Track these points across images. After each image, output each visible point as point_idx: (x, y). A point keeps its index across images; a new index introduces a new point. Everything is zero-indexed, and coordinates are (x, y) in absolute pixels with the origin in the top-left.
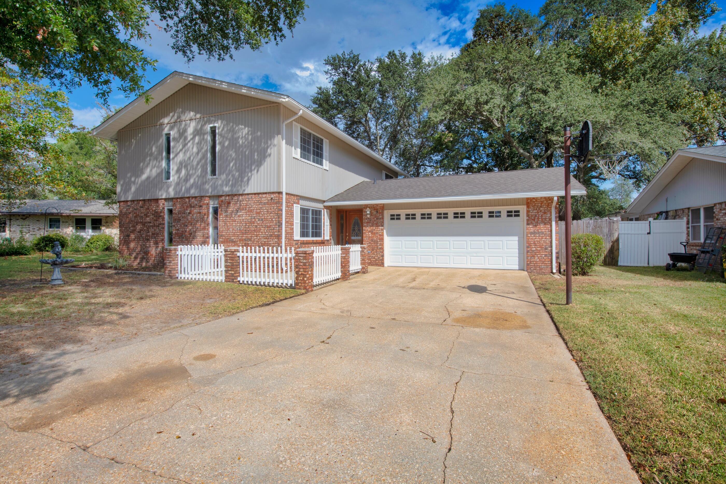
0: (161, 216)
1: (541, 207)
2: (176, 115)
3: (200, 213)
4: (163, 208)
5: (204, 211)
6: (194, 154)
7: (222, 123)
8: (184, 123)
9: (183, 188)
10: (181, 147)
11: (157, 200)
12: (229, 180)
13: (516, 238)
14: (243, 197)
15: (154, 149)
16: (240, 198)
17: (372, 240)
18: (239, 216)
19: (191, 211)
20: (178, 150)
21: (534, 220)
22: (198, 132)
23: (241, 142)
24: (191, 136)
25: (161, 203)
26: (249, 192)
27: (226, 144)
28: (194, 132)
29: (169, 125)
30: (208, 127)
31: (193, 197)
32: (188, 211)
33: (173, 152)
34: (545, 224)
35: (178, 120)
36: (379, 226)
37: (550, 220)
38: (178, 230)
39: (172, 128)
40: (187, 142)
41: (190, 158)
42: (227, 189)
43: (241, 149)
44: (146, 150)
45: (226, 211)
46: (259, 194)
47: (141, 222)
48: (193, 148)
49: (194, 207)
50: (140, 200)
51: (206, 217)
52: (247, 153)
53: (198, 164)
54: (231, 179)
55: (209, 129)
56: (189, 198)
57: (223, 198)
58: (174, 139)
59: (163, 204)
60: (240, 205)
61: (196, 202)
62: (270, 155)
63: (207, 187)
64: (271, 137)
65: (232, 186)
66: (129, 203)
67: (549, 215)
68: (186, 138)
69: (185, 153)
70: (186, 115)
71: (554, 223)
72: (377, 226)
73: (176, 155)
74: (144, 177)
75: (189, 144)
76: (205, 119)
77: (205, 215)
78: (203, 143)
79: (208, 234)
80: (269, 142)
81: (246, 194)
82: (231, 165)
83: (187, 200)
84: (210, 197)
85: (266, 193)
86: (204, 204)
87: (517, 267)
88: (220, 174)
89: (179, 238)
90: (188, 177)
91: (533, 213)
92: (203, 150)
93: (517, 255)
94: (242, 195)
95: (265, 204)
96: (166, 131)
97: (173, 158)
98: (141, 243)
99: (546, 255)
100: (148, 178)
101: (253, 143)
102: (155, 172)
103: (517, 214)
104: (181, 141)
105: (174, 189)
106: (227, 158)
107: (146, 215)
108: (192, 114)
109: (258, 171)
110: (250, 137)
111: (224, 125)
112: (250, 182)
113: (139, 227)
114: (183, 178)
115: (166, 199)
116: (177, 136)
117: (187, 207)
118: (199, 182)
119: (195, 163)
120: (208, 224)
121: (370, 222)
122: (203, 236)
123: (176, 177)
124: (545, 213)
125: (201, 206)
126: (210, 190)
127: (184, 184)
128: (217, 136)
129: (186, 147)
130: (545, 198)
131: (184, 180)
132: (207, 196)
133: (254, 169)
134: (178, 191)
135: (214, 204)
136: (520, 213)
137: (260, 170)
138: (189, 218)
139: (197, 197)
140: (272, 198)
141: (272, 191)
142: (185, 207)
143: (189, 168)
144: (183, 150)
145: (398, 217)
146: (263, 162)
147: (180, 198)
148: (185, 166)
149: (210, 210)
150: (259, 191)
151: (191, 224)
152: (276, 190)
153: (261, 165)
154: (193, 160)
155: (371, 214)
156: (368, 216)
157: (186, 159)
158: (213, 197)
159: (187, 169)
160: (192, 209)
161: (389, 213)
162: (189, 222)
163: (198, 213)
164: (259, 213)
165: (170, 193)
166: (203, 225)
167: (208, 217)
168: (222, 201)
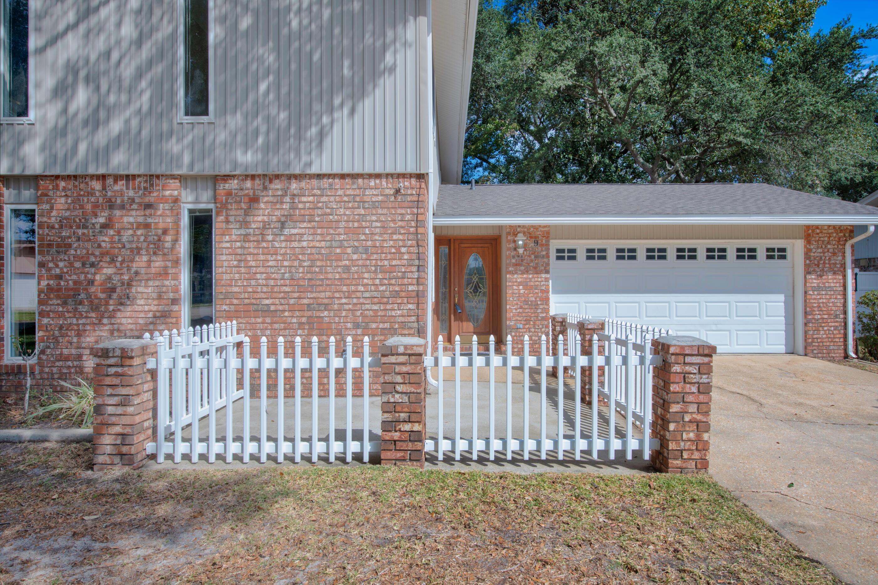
1: (828, 243)
3: (147, 226)
9: (82, 148)
12: (257, 133)
13: (781, 297)
14: (303, 184)
16: (294, 185)
17: (526, 302)
18: (289, 239)
19: (110, 219)
20: (61, 27)
21: (818, 266)
26: (325, 171)
27: (245, 23)
31: (117, 178)
32: (102, 220)
33: (38, 30)
34: (835, 273)
36: (541, 272)
37: (844, 266)
41: (108, 54)
42: (246, 159)
43: (296, 45)
45: (245, 224)
46: (354, 176)
49: (122, 207)
51: (169, 238)
52: (316, 57)
53: (139, 75)
54: (263, 130)
56: (103, 177)
57: (234, 184)
60: (293, 208)
61: (131, 193)
62: (392, 69)
63: (173, 147)
65: (266, 148)
67: (840, 258)
71: (849, 273)
72: (536, 270)
73: (54, 41)
77: (165, 232)
78: (157, 13)
79: (176, 291)
80: (390, 34)
81: (312, 176)
82: (263, 87)
83: (97, 185)
84: (182, 178)
85: (378, 176)
86: (164, 200)
87: (782, 348)
88: (223, 112)
90: (102, 114)
91: (816, 253)
92: (159, 36)
93: (783, 327)
94: (296, 177)
95: (374, 205)
97: (41, 50)
99: (836, 328)
101: (337, 31)
103: (782, 254)
105: (43, 148)
106: (247, 67)
109: (352, 112)
110: (326, 14)
112: (327, 142)
114: (80, 116)
115: (8, 180)
117: (96, 206)
118: (145, 133)
120: (177, 262)
121: (521, 265)
122: (160, 297)
123: (51, 111)
124: (834, 254)
125: (149, 206)
126: (186, 159)
127: (84, 133)
129: (93, 20)
130: (834, 227)
131: (86, 123)
132: (173, 177)
133: (342, 105)
134: (60, 155)
135: (197, 201)
136: (788, 254)
137: (359, 107)
138: (105, 240)
139: (134, 177)
140: (398, 191)
141: (400, 169)
142: (89, 207)
143: (104, 87)
144: (82, 28)
145: (572, 255)
146: (369, 87)
147: (69, 177)
148: (87, 80)
149: (185, 221)
150: (357, 170)
151: (113, 261)
152: (411, 168)
153: (363, 96)
154: (119, 63)
155: (525, 246)
156: (521, 251)
157: (93, 57)
158: (195, 178)
159: (98, 88)
160: (117, 213)
161: (555, 244)
162: (103, 254)
163: (139, 226)
164: (355, 232)
165: (22, 160)
166: (158, 263)
167: (176, 241)
168: (229, 194)
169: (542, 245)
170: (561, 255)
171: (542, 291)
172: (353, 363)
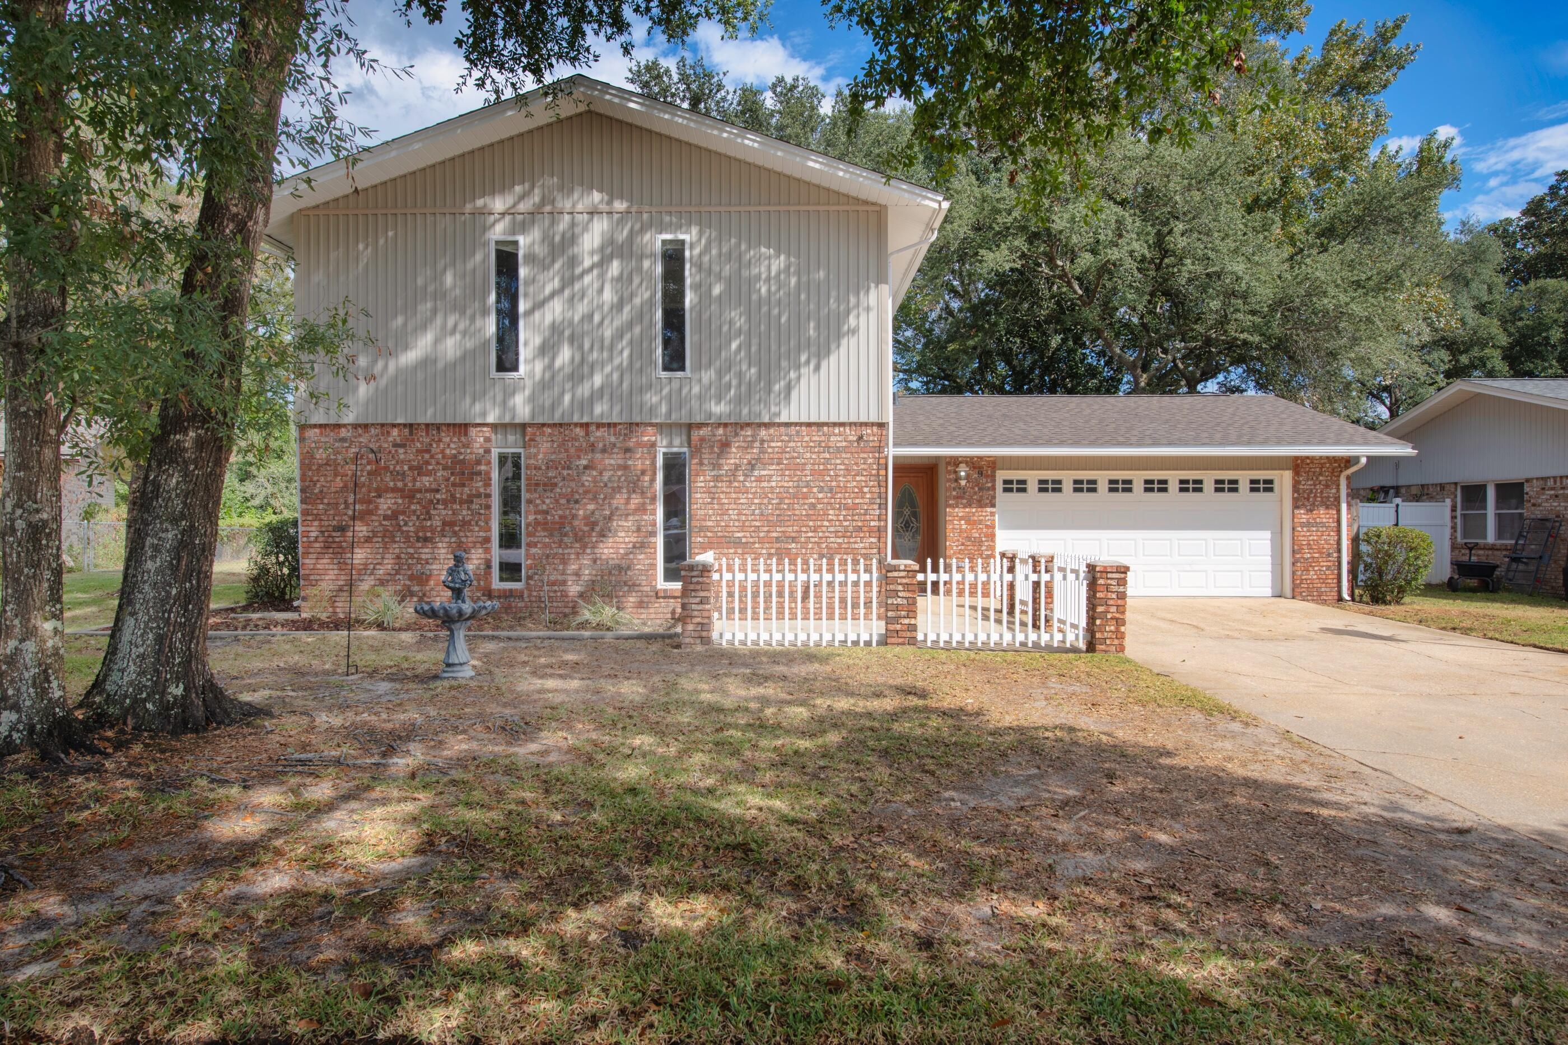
0: (479, 473)
1: (1320, 474)
2: (537, 191)
3: (625, 468)
4: (488, 451)
5: (638, 462)
6: (606, 308)
7: (701, 233)
8: (567, 218)
9: (567, 398)
10: (556, 283)
11: (463, 428)
12: (729, 386)
13: (1267, 535)
14: (772, 431)
15: (449, 279)
16: (763, 433)
17: (969, 538)
18: (759, 479)
19: (591, 461)
20: (548, 290)
21: (1308, 499)
22: (609, 250)
23: (764, 290)
24: (596, 258)
25: (478, 438)
26: (794, 419)
27: (717, 290)
28: (602, 249)
29: (508, 218)
30: (657, 240)
31: (599, 425)
32: (584, 462)
33: (527, 295)
34: (1327, 508)
35: (548, 208)
36: (986, 506)
37: (1337, 500)
38: (546, 512)
39: (522, 227)
40: (578, 271)
41: (588, 317)
42: (719, 409)
43: (764, 309)
44: (420, 281)
45: (716, 466)
46: (820, 425)
47: (395, 490)
48: (601, 290)
49: (604, 451)
50: (394, 426)
51: (647, 478)
52: (783, 320)
53: (619, 335)
54: (734, 383)
55: (659, 244)
56: (587, 425)
57: (703, 432)
58: (531, 258)
59: (488, 440)
60: (762, 451)
61: (613, 439)
62: (855, 331)
63: (652, 398)
64: (860, 287)
65: (738, 400)
66: (343, 433)
67: (1334, 491)
68: (573, 262)
69: (571, 299)
70: (576, 196)
71: (1344, 507)
72: (981, 504)
73: (540, 305)
74: (410, 357)
75: (587, 279)
76: (645, 216)
77: (643, 473)
78: (637, 280)
79: (654, 524)
80: (853, 299)
81: (780, 425)
82: (734, 345)
83: (580, 432)
84: (660, 427)
85: (842, 424)
86: (639, 444)
87: (1268, 591)
88: (698, 367)
89: (551, 536)
90: (586, 369)
91: (1305, 485)
93: (1269, 568)
94: (767, 425)
95: (839, 449)
96: (498, 231)
97: (529, 313)
98: (395, 549)
99: (1329, 567)
100: (426, 363)
101: (803, 297)
102: (451, 347)
103: (1268, 486)
104: (557, 266)
105: (532, 399)
106: (720, 328)
107: (420, 470)
108: (597, 196)
109: (818, 368)
110: (793, 281)
111: (709, 242)
112: (794, 394)
113: (386, 504)
114: (567, 370)
115: (495, 427)
116: (540, 250)
117: (579, 449)
118: (625, 385)
119: (608, 333)
120: (653, 499)
121: (963, 497)
122: (638, 530)
123: (539, 366)
124: (1327, 486)
125: (628, 450)
126: (664, 408)
127: (568, 386)
128: (687, 266)
129: (577, 286)
130: (1328, 458)
131: (571, 377)
132: (651, 425)
133: (808, 362)
134: (548, 403)
135: (670, 445)
136: (1276, 486)
137: (824, 364)
138: (587, 479)
139: (615, 425)
140: (860, 438)
141: (863, 419)
142: (572, 451)
143: (587, 346)
144: (567, 293)
145: (1021, 487)
146: (833, 347)
147: (555, 425)
148: (572, 340)
149: (660, 461)
150: (824, 419)
151: (595, 498)
152: (873, 419)
153: (828, 353)
154: (601, 323)
155: (968, 477)
156: (963, 483)
157: (577, 319)
158: (670, 426)
159: (581, 347)
160: (598, 456)
161: (1001, 475)
162: (586, 492)
163: (620, 467)
164: (821, 473)
165: (514, 409)
166: (636, 500)
167: (653, 480)
168: (702, 439)
169: (987, 476)
170: (1009, 486)
171: (987, 526)
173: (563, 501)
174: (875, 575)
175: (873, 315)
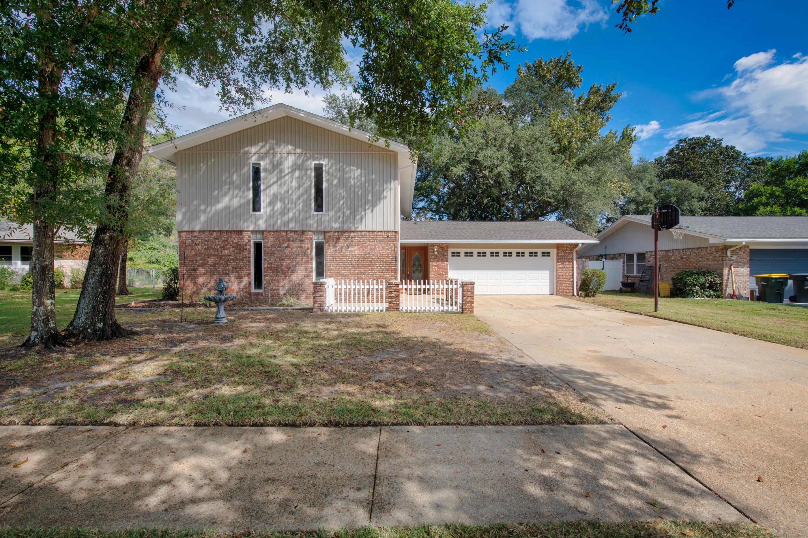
0: (246, 249)
1: (567, 250)
2: (268, 145)
3: (301, 247)
4: (249, 241)
5: (306, 245)
6: (294, 188)
7: (329, 161)
8: (279, 155)
9: (279, 221)
10: (275, 179)
11: (240, 232)
12: (339, 217)
13: (548, 272)
14: (355, 234)
15: (235, 177)
16: (352, 234)
17: (438, 273)
18: (351, 252)
19: (288, 245)
20: (272, 182)
21: (562, 259)
22: (295, 167)
23: (352, 182)
24: (290, 170)
25: (246, 236)
26: (363, 230)
27: (335, 182)
28: (292, 166)
29: (257, 155)
30: (313, 163)
31: (291, 232)
32: (286, 245)
33: (264, 183)
34: (569, 262)
35: (272, 151)
36: (445, 261)
37: (572, 259)
38: (271, 264)
39: (262, 158)
40: (283, 174)
41: (287, 192)
42: (336, 226)
43: (353, 189)
44: (224, 178)
45: (335, 247)
46: (373, 232)
47: (214, 255)
48: (292, 182)
49: (293, 241)
50: (214, 231)
51: (309, 251)
52: (360, 193)
53: (299, 198)
54: (341, 216)
55: (313, 166)
56: (286, 231)
57: (331, 234)
58: (265, 170)
59: (249, 237)
60: (352, 241)
61: (296, 237)
62: (386, 197)
63: (311, 221)
64: (388, 181)
65: (343, 222)
66: (195, 234)
67: (571, 256)
68: (281, 171)
69: (281, 185)
70: (282, 147)
71: (575, 261)
72: (443, 261)
73: (269, 187)
74: (220, 206)
75: (286, 178)
76: (308, 155)
77: (308, 249)
78: (305, 178)
79: (312, 268)
80: (385, 186)
81: (358, 231)
82: (341, 202)
83: (284, 234)
84: (314, 232)
85: (381, 231)
86: (307, 239)
87: (548, 292)
88: (328, 210)
89: (273, 272)
90: (286, 211)
91: (561, 254)
92: (306, 185)
93: (549, 284)
94: (354, 232)
95: (380, 240)
96: (253, 160)
97: (265, 190)
98: (215, 277)
100: (226, 208)
101: (367, 185)
102: (236, 202)
103: (548, 254)
104: (275, 173)
105: (266, 222)
106: (336, 196)
107: (224, 248)
108: (290, 147)
109: (372, 211)
110: (363, 179)
111: (332, 164)
112: (364, 220)
113: (211, 261)
114: (279, 211)
115: (252, 232)
116: (269, 167)
117: (284, 241)
118: (301, 217)
119: (294, 197)
120: (312, 259)
121: (436, 258)
122: (306, 270)
123: (268, 210)
124: (569, 254)
125: (302, 241)
126: (315, 225)
127: (279, 217)
128: (324, 173)
129: (283, 180)
130: (569, 244)
131: (280, 213)
132: (310, 231)
133: (369, 209)
134: (272, 223)
135: (318, 239)
136: (551, 254)
137: (375, 209)
138: (287, 251)
139: (297, 231)
140: (388, 236)
141: (389, 229)
142: (281, 241)
143: (286, 202)
144: (279, 183)
145: (458, 255)
146: (378, 203)
147: (274, 231)
148: (281, 200)
149: (314, 245)
150: (374, 230)
151: (290, 258)
152: (393, 230)
153: (376, 205)
154: (292, 194)
155: (438, 251)
156: (436, 253)
157: (283, 192)
158: (318, 232)
159: (284, 203)
160: (291, 243)
161: (451, 250)
162: (286, 256)
163: (299, 247)
164: (374, 249)
165: (259, 225)
166: (305, 259)
167: (311, 252)
168: (330, 237)
169: (445, 251)
170: (453, 254)
171: (445, 269)
172: (381, 287)
173: (278, 259)
174: (384, 286)
175: (392, 192)
